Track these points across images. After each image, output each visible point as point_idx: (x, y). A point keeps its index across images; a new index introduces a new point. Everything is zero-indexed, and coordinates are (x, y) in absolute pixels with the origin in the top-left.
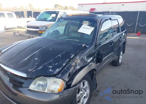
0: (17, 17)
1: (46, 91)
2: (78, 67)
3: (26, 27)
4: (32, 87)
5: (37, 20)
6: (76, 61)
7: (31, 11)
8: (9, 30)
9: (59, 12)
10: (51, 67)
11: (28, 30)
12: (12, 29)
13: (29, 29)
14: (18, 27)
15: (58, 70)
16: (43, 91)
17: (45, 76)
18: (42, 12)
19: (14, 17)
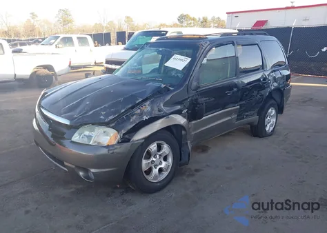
0: (95, 43)
1: (91, 143)
2: (145, 118)
3: (104, 62)
4: (76, 138)
5: (125, 49)
6: (143, 108)
7: (125, 32)
8: (80, 70)
9: (167, 32)
10: (103, 113)
11: (107, 68)
12: (85, 67)
13: (110, 66)
14: (95, 63)
15: (111, 118)
16: (87, 143)
17: (93, 124)
18: (136, 33)
19: (89, 45)
